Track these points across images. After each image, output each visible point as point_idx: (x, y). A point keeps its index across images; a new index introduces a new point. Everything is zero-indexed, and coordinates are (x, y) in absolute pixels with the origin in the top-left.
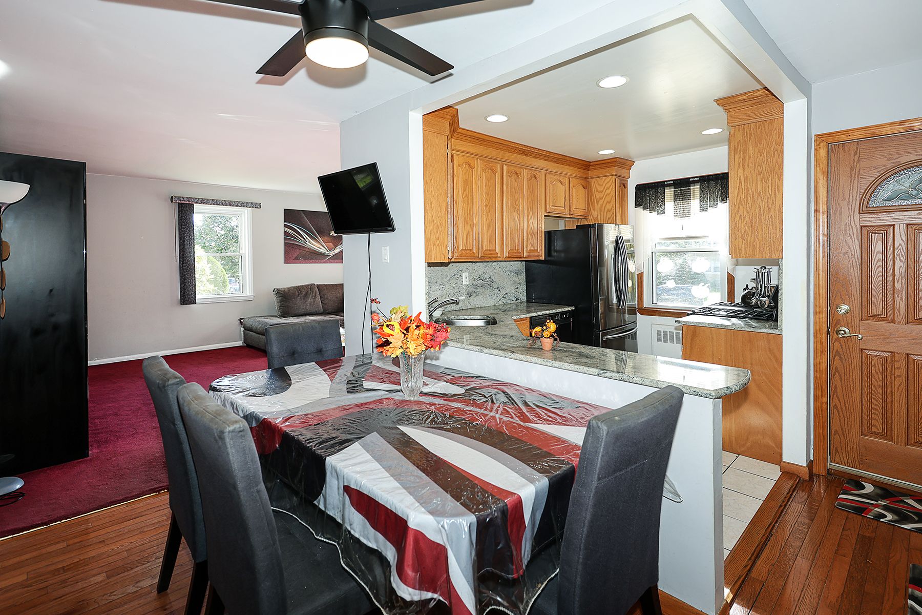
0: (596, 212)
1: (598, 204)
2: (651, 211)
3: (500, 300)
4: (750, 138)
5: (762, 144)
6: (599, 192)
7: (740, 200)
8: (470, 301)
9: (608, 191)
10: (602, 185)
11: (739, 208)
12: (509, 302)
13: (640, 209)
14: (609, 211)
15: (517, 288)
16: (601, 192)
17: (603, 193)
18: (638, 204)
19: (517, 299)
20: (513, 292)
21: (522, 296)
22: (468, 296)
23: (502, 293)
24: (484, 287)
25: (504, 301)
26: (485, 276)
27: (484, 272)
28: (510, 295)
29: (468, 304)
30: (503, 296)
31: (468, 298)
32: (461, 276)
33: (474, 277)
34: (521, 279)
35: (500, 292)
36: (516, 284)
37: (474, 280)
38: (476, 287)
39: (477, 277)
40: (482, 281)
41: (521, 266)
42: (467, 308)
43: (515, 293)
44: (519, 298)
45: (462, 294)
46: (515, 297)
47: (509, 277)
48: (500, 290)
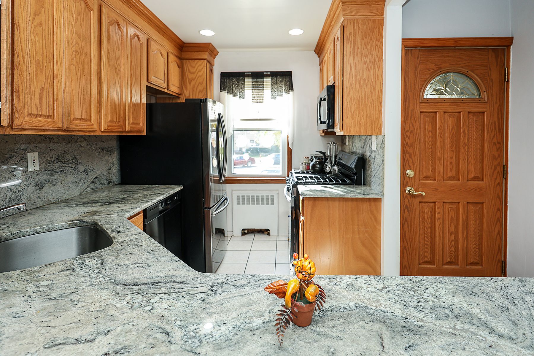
1: (190, 84)
2: (234, 95)
3: (89, 186)
4: (358, 32)
6: (191, 74)
7: (351, 84)
8: (41, 195)
9: (200, 74)
10: (194, 67)
12: (100, 186)
13: (225, 94)
14: (200, 91)
15: (110, 169)
16: (193, 73)
17: (196, 74)
18: (222, 89)
19: (109, 182)
20: (105, 174)
21: (115, 178)
22: (37, 188)
23: (90, 178)
24: (64, 171)
25: (93, 187)
26: (67, 156)
27: (66, 150)
28: (101, 178)
29: (36, 200)
30: (92, 181)
31: (37, 191)
32: (25, 159)
33: (49, 159)
34: (114, 159)
35: (88, 176)
36: (108, 165)
37: (49, 163)
38: (52, 173)
39: (54, 159)
40: (62, 163)
41: (114, 144)
42: (35, 207)
43: (108, 175)
44: (112, 181)
45: (26, 187)
46: (107, 180)
47: (100, 156)
48: (88, 174)
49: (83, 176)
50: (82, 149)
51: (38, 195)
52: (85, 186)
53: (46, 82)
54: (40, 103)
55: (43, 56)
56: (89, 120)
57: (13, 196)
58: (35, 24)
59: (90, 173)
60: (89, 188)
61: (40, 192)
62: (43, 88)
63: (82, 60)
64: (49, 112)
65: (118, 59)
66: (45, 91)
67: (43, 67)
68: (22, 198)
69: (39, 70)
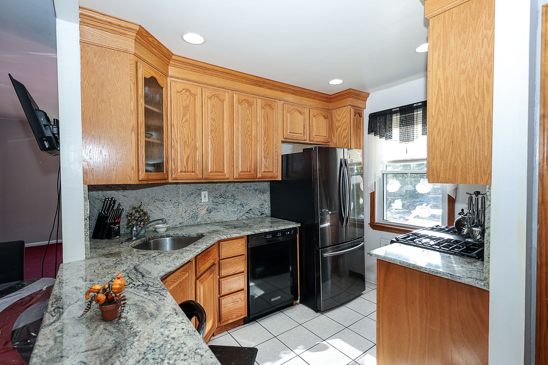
0: (335, 139)
1: (337, 131)
2: (381, 136)
3: (244, 215)
5: (467, 33)
6: (338, 122)
8: (210, 217)
9: (344, 120)
10: (340, 115)
11: (437, 119)
12: (253, 216)
13: (372, 135)
14: (345, 137)
15: (263, 204)
16: (339, 121)
17: (341, 121)
18: (370, 131)
19: (262, 214)
20: (258, 208)
21: (268, 212)
22: (207, 212)
23: (245, 209)
24: (225, 204)
25: (247, 216)
26: (227, 194)
27: (226, 191)
28: (254, 210)
29: (207, 219)
30: (246, 211)
31: (208, 214)
32: (200, 195)
33: (215, 196)
34: (267, 196)
35: (243, 208)
36: (261, 201)
37: (215, 198)
38: (217, 204)
39: (218, 195)
40: (224, 198)
41: (267, 186)
42: (206, 223)
43: (260, 209)
44: (264, 213)
45: (201, 211)
46: (260, 212)
47: (253, 195)
48: (243, 207)
49: (240, 207)
50: (239, 190)
51: (208, 216)
52: (241, 214)
53: (191, 152)
54: (187, 164)
55: (188, 138)
56: (223, 172)
57: (194, 215)
58: (183, 122)
59: (245, 206)
60: (245, 216)
62: (189, 156)
63: (217, 135)
64: (192, 169)
65: (248, 127)
66: (190, 157)
67: (188, 144)
68: (199, 217)
69: (186, 147)
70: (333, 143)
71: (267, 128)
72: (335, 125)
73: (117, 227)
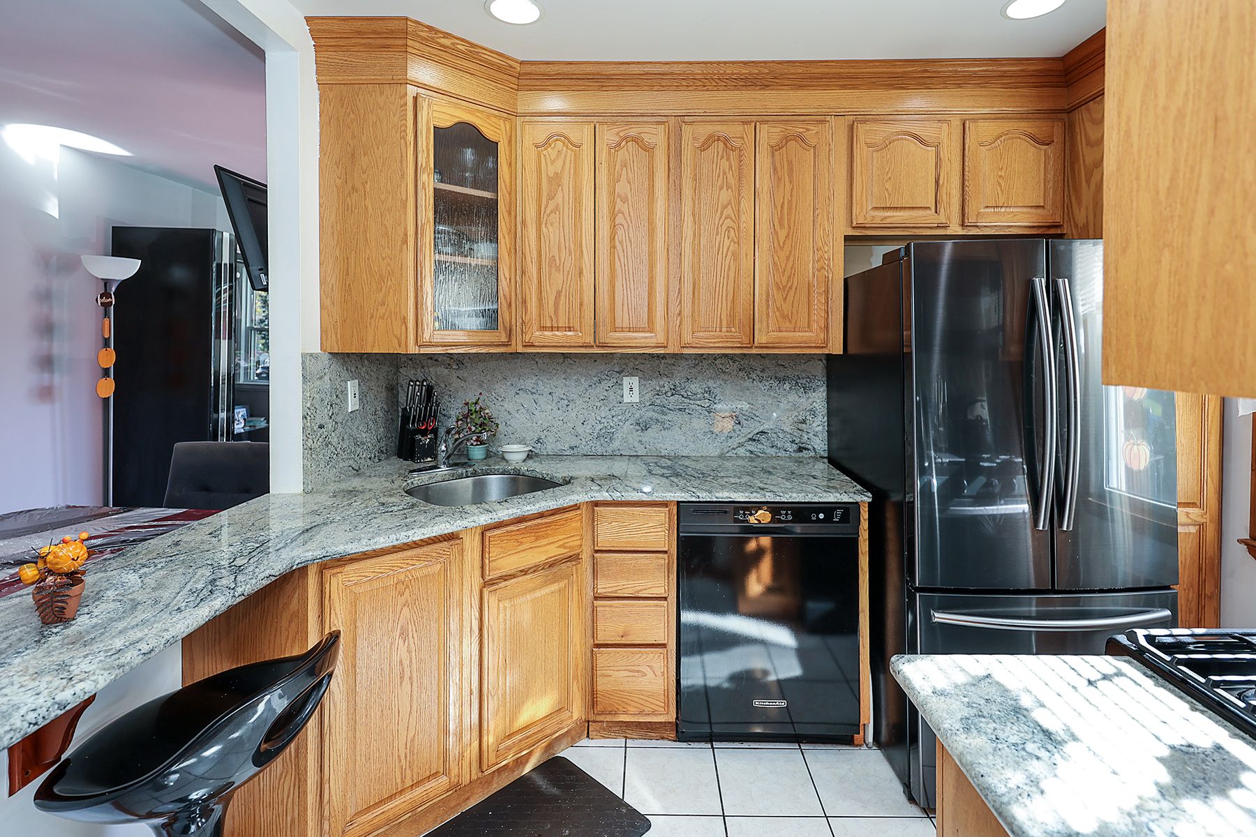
0: (1083, 210)
1: (1088, 182)
3: (741, 445)
6: (1092, 147)
8: (644, 440)
10: (1101, 123)
12: (772, 451)
15: (804, 422)
19: (800, 449)
20: (787, 429)
21: (820, 444)
22: (637, 427)
23: (745, 431)
24: (687, 411)
25: (752, 449)
26: (692, 386)
27: (689, 377)
28: (774, 435)
29: (636, 444)
30: (750, 436)
31: (638, 433)
32: (619, 384)
33: (658, 388)
34: (818, 400)
35: (739, 426)
36: (798, 412)
37: (658, 395)
38: (664, 410)
39: (666, 389)
40: (683, 396)
41: (819, 369)
42: (635, 454)
43: (795, 434)
44: (810, 447)
45: (621, 423)
46: (793, 442)
47: (772, 394)
48: (739, 423)
49: (730, 424)
50: (727, 378)
51: (640, 438)
52: (734, 442)
53: (565, 283)
54: (556, 312)
57: (603, 431)
58: (548, 212)
59: (744, 423)
60: (744, 448)
61: (642, 434)
62: (560, 292)
64: (569, 323)
65: (725, 207)
66: (563, 294)
67: (560, 265)
68: (615, 436)
70: (1076, 226)
71: (790, 202)
72: (1084, 161)
73: (428, 440)
